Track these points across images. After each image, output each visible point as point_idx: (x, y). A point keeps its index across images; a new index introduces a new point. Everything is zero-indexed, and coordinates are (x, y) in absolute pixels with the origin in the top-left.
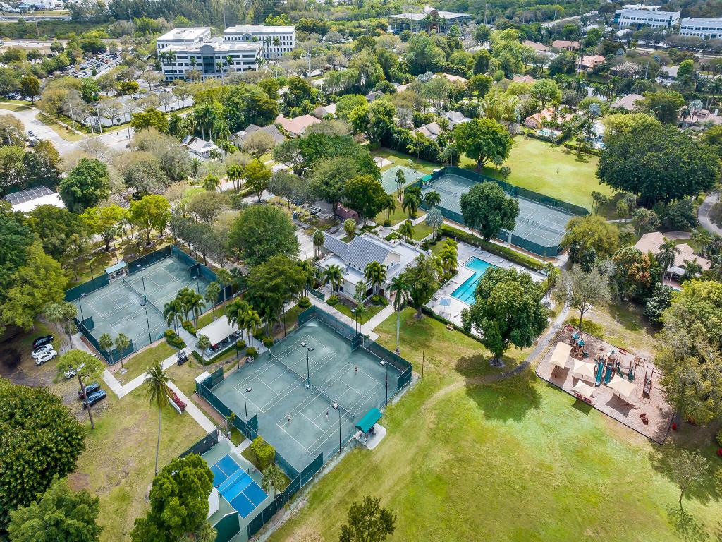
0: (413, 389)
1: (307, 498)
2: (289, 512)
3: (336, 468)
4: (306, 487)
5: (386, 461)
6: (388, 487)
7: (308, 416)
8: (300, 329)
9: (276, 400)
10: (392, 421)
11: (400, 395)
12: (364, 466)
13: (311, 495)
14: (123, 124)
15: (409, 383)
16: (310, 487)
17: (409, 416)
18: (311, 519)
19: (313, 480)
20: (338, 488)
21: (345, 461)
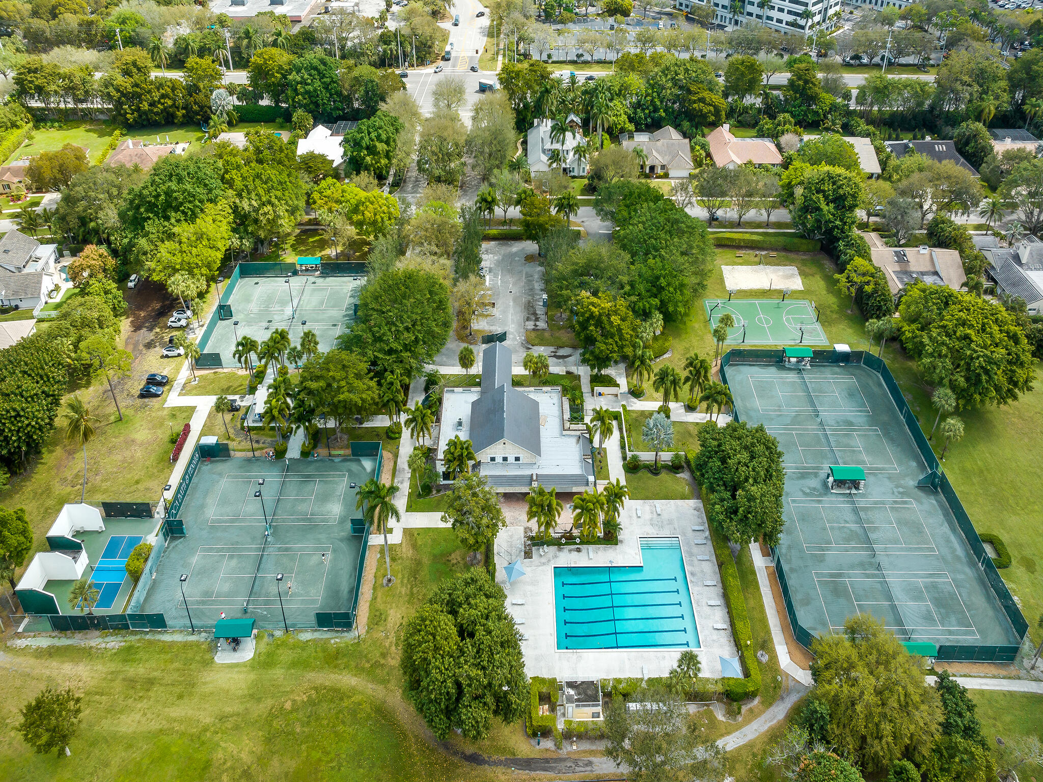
0: (336, 643)
1: (122, 644)
2: (100, 640)
3: (172, 644)
4: (134, 633)
5: (207, 689)
6: (173, 715)
7: (228, 566)
8: (350, 460)
9: (232, 521)
10: (269, 655)
11: (317, 635)
12: (189, 669)
13: (128, 644)
14: (553, 62)
15: (343, 631)
16: (138, 637)
17: (289, 668)
18: (100, 667)
19: (147, 633)
20: (147, 665)
21: (186, 646)
